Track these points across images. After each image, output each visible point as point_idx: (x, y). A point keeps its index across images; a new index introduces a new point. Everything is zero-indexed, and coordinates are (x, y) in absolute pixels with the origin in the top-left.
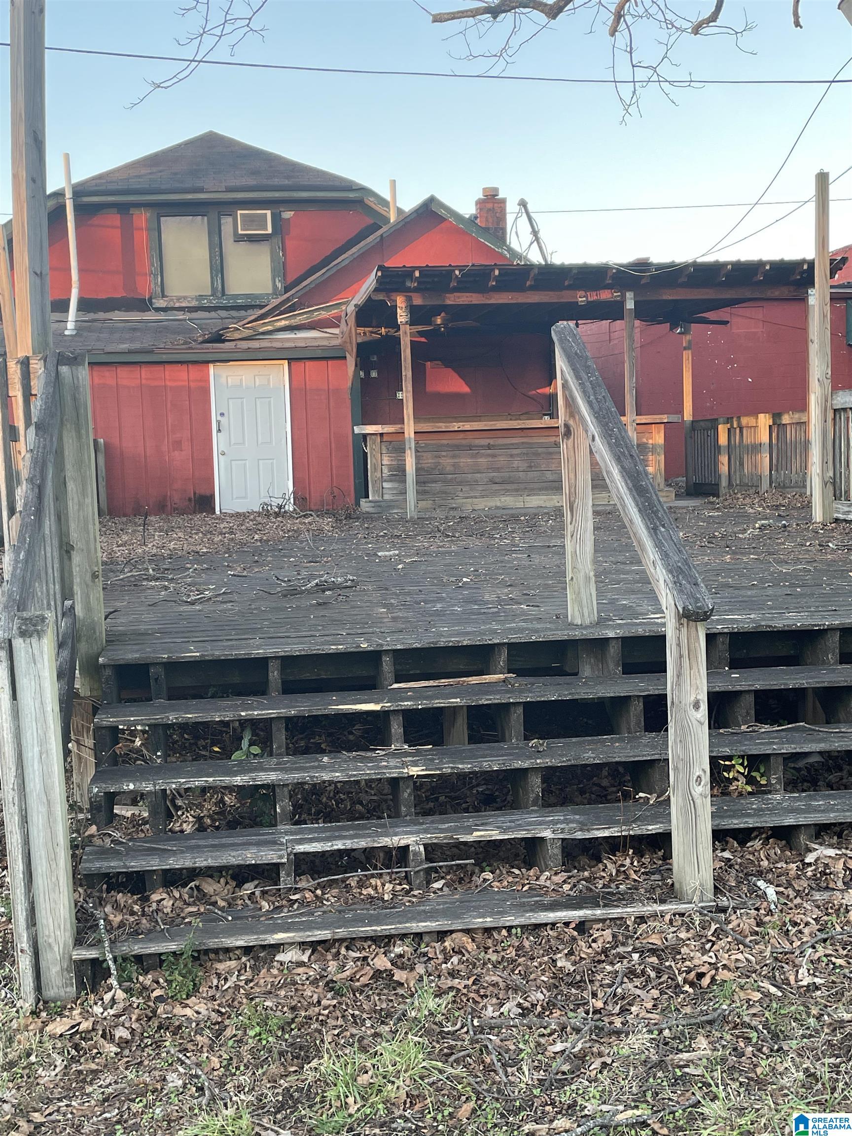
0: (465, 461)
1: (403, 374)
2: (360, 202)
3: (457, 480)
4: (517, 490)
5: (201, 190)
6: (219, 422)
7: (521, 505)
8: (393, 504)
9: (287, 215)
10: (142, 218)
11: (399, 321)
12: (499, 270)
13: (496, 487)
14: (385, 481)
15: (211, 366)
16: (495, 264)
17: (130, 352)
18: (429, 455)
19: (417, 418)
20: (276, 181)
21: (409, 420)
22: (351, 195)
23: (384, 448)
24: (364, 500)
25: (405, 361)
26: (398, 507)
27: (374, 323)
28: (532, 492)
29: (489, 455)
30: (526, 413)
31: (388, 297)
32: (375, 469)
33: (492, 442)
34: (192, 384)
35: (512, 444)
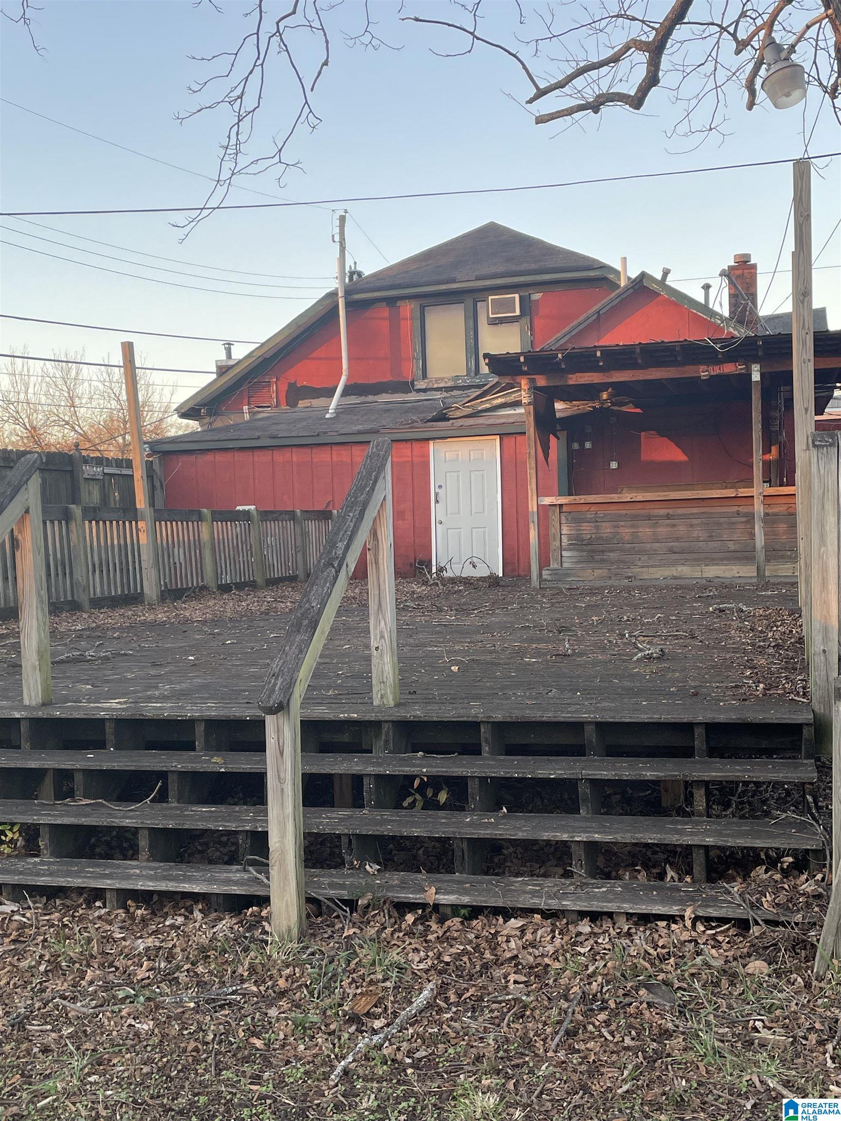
0: (645, 530)
2: (605, 279)
3: (636, 549)
4: (696, 560)
5: (454, 281)
6: (436, 495)
7: (698, 574)
8: (569, 572)
9: (536, 296)
10: (408, 309)
12: (601, 351)
13: (675, 557)
14: (564, 550)
15: (431, 443)
16: (595, 346)
17: (359, 433)
18: (608, 524)
20: (524, 267)
22: (592, 274)
23: (563, 518)
24: (546, 568)
28: (711, 561)
29: (668, 525)
31: (514, 380)
32: (554, 538)
33: (671, 511)
34: (415, 459)
35: (693, 514)
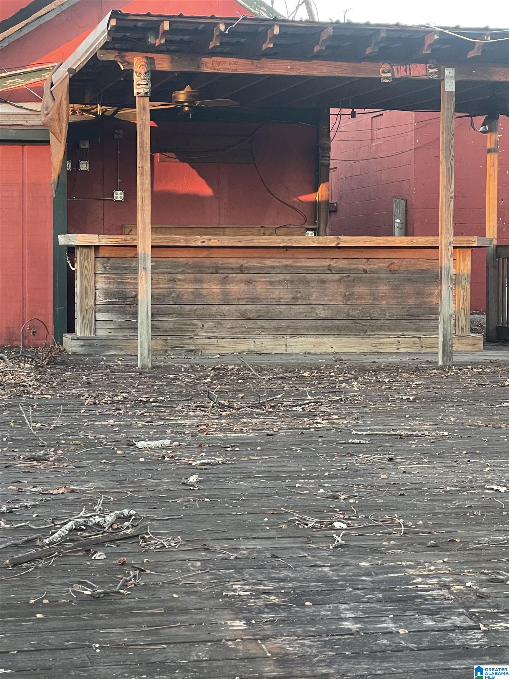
0: (210, 287)
1: (139, 165)
3: (197, 313)
4: (277, 329)
7: (281, 349)
8: (109, 342)
12: (280, 27)
13: (250, 324)
14: (100, 311)
21: (144, 229)
23: (99, 266)
24: (69, 336)
25: (142, 147)
26: (115, 347)
27: (88, 98)
28: (297, 332)
29: (241, 281)
30: (284, 227)
31: (122, 57)
32: (86, 293)
33: (245, 263)
35: (273, 267)
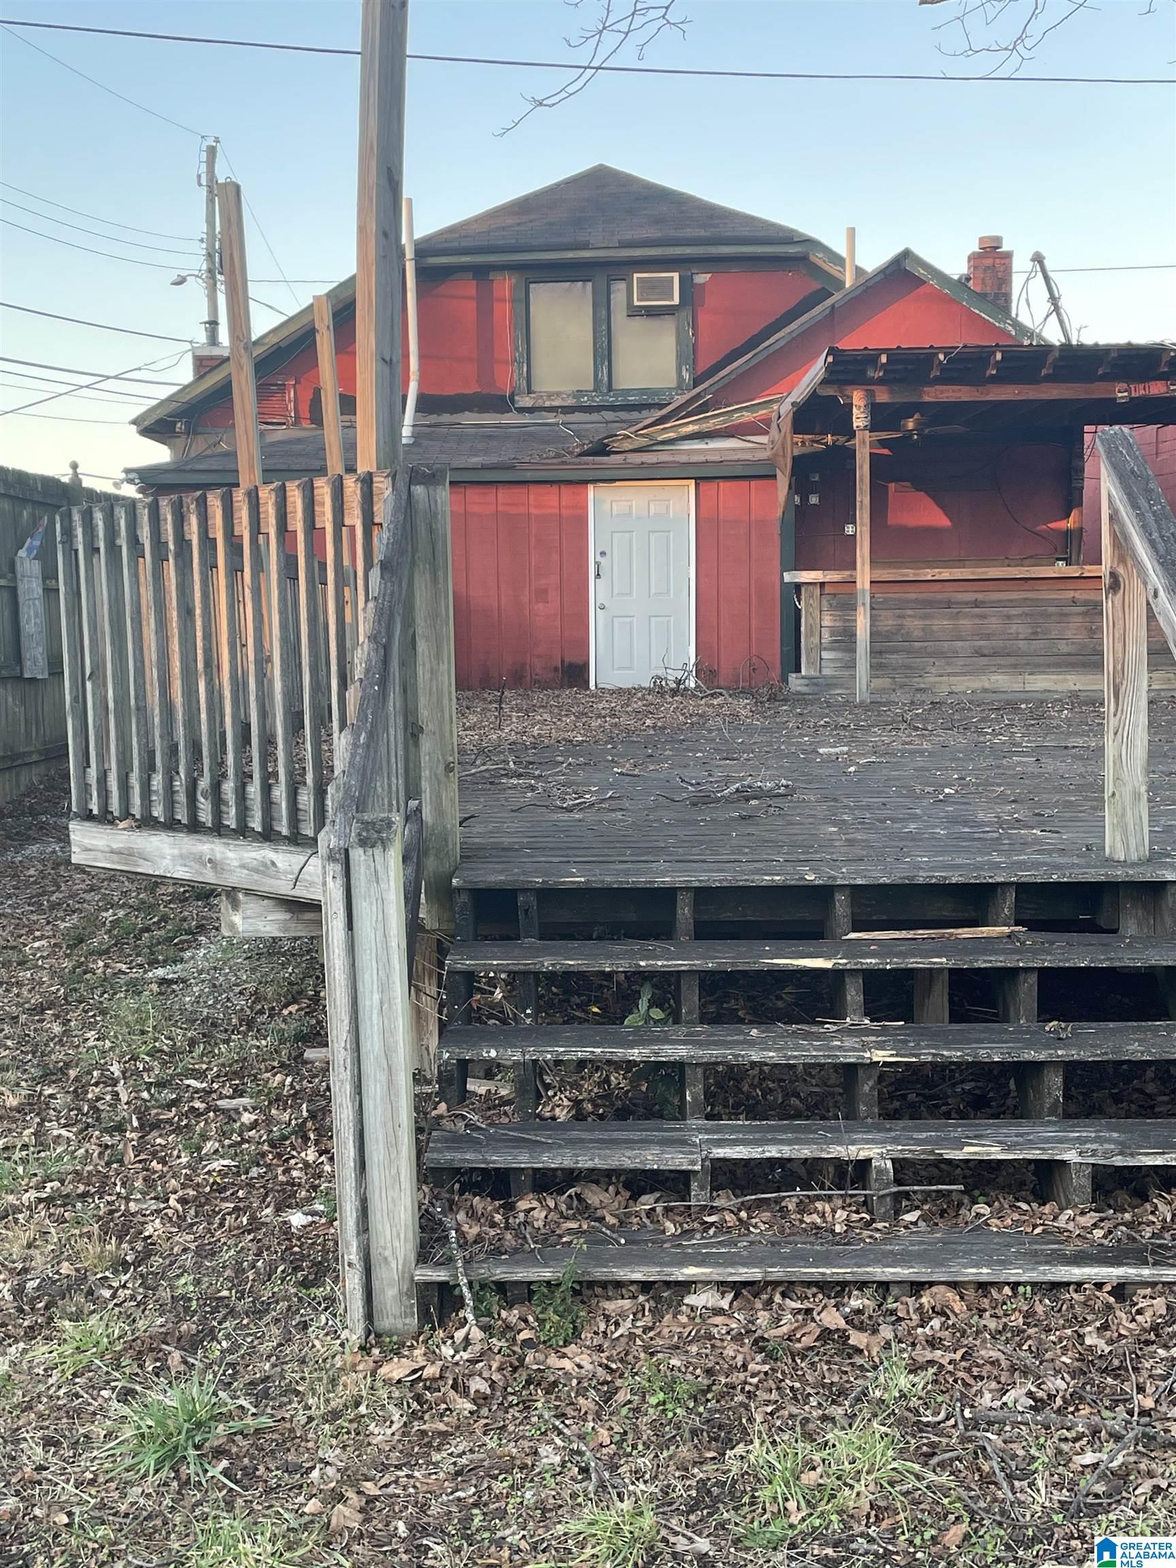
0: (941, 623)
1: (858, 499)
2: (803, 259)
3: (929, 650)
4: (1015, 666)
5: (585, 246)
6: (598, 564)
7: (1018, 687)
8: (835, 681)
9: (702, 278)
10: (505, 285)
11: (855, 425)
12: (1003, 352)
13: (985, 660)
14: (825, 649)
15: (591, 487)
16: (997, 345)
17: (484, 468)
18: (889, 613)
19: (873, 563)
20: (690, 232)
21: (863, 565)
22: (792, 250)
23: (825, 602)
24: (794, 675)
25: (861, 480)
26: (841, 686)
27: (818, 429)
28: (1036, 668)
29: (975, 616)
30: (1031, 557)
31: (841, 392)
32: (812, 632)
33: (980, 596)
34: (564, 511)
35: (1011, 601)
